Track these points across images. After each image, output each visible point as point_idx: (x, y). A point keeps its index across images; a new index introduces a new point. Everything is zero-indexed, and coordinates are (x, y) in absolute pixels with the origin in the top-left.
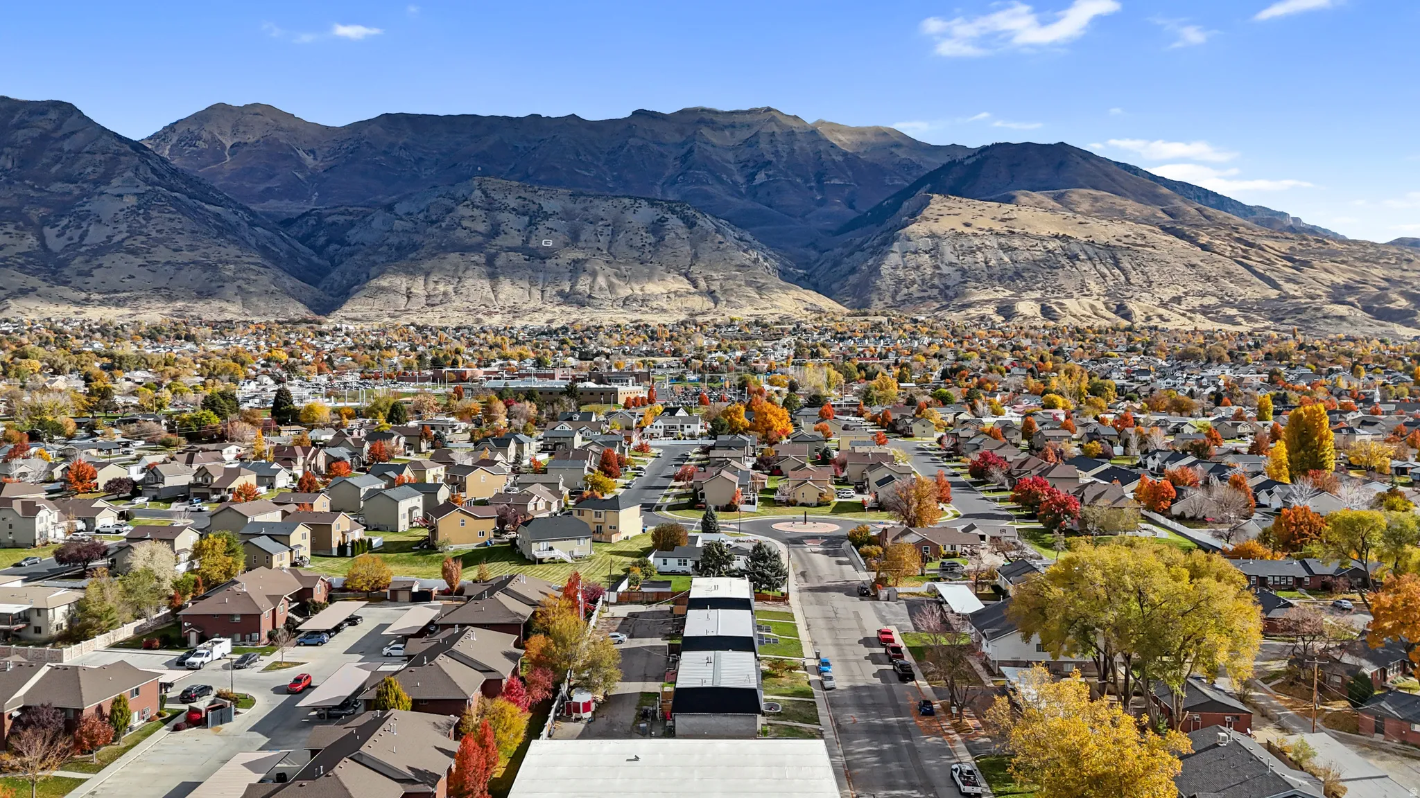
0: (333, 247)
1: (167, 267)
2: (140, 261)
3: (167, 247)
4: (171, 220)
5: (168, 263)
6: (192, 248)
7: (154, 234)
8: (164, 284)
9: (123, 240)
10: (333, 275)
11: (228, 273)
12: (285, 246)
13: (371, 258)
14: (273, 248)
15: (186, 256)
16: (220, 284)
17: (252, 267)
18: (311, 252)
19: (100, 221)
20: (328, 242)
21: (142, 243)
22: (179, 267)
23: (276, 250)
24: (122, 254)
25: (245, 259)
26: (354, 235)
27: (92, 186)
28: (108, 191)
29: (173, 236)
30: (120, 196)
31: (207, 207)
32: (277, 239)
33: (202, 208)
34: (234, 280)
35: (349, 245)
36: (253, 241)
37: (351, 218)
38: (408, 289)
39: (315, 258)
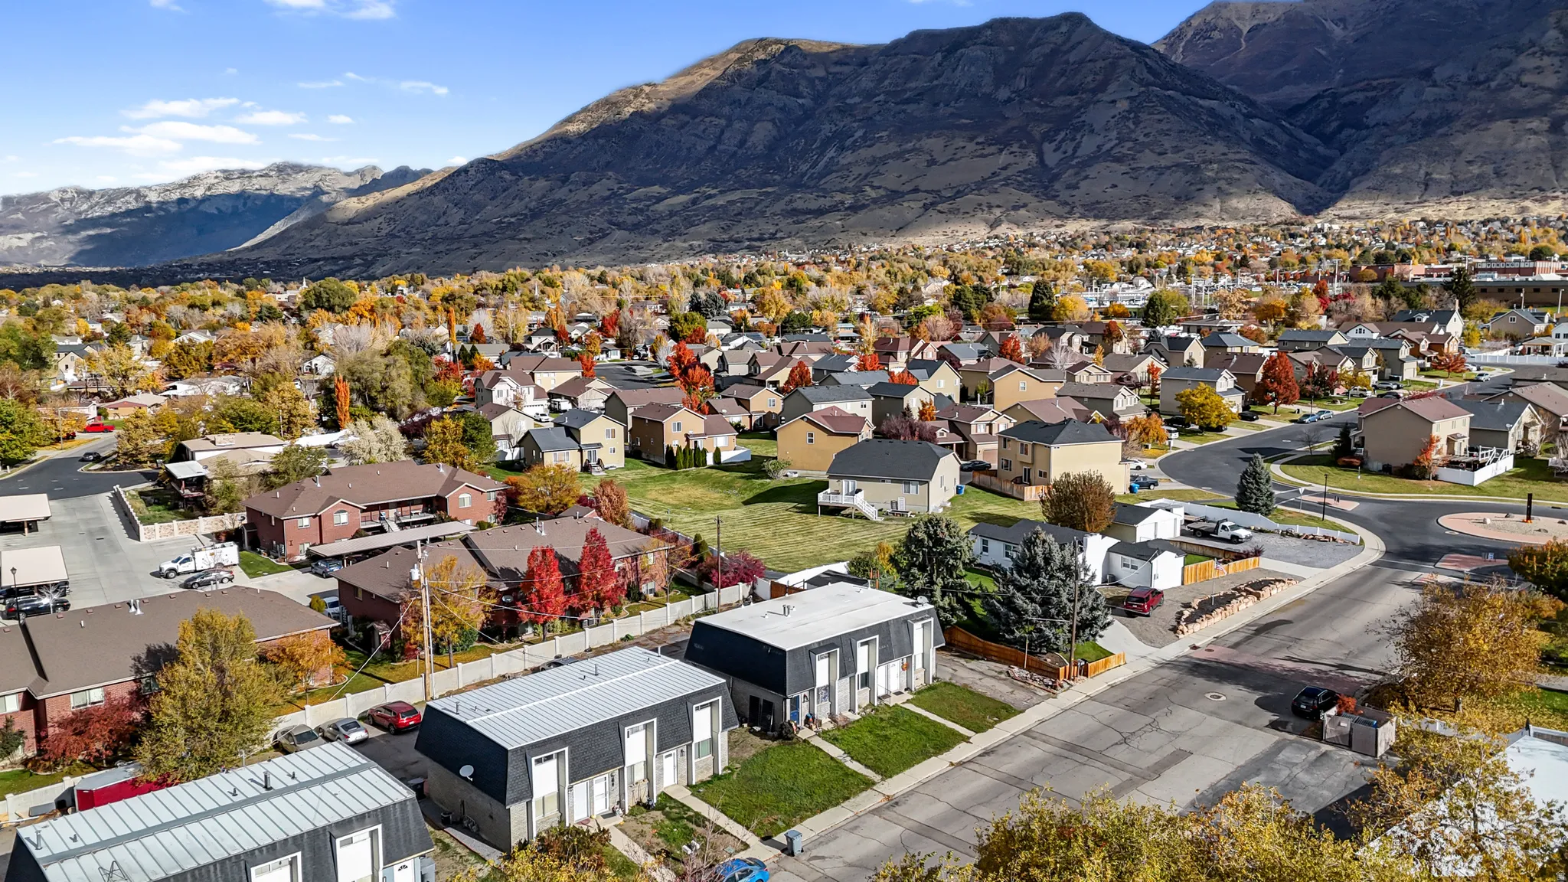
0: (1347, 132)
1: (1149, 173)
2: (1124, 168)
3: (1152, 151)
4: (1160, 121)
5: (1151, 168)
6: (1177, 150)
7: (1141, 138)
8: (1144, 193)
9: (1112, 148)
10: (1335, 166)
11: (1210, 174)
12: (1286, 138)
13: (1388, 140)
14: (1270, 141)
15: (1170, 158)
16: (1199, 187)
17: (1237, 164)
18: (1318, 141)
19: (1092, 131)
20: (1340, 129)
21: (1129, 149)
22: (1160, 171)
23: (1273, 143)
24: (1108, 164)
25: (1231, 156)
26: (1375, 115)
27: (1090, 95)
28: (1105, 98)
29: (1159, 138)
30: (1114, 102)
31: (1201, 102)
32: (1277, 130)
33: (1196, 104)
34: (1215, 181)
35: (1367, 127)
36: (1247, 136)
37: (1374, 93)
38: (1427, 174)
39: (1321, 149)
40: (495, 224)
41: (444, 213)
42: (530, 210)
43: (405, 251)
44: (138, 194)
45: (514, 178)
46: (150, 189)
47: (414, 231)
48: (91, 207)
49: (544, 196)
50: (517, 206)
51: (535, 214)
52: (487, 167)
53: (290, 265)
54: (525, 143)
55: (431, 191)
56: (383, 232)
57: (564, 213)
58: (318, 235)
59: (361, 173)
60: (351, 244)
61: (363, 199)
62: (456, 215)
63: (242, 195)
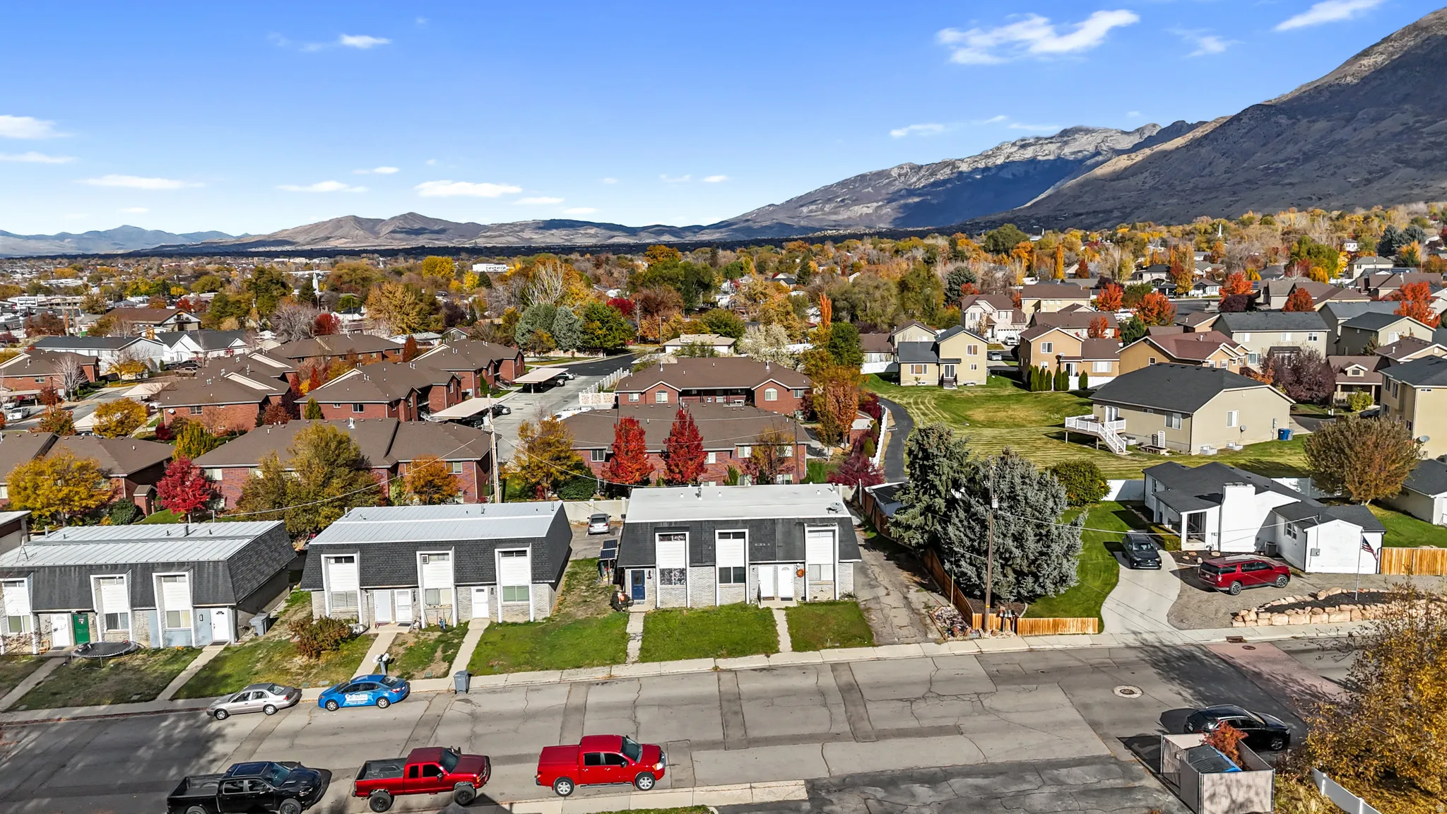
40: (1262, 170)
41: (1210, 164)
42: (1304, 153)
43: (1163, 202)
44: (951, 164)
45: (1290, 122)
46: (962, 160)
47: (1177, 183)
48: (919, 180)
49: (1322, 138)
50: (1291, 150)
51: (1307, 158)
52: (1261, 113)
53: (1056, 219)
54: (1309, 85)
55: (1197, 143)
56: (1147, 186)
57: (1344, 154)
58: (1086, 192)
59: (1140, 131)
60: (1114, 199)
61: (1133, 155)
62: (1223, 163)
63: (1033, 161)
